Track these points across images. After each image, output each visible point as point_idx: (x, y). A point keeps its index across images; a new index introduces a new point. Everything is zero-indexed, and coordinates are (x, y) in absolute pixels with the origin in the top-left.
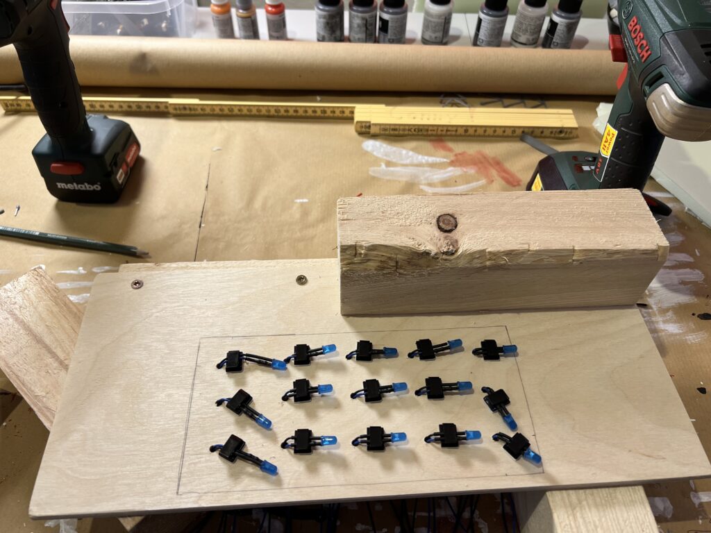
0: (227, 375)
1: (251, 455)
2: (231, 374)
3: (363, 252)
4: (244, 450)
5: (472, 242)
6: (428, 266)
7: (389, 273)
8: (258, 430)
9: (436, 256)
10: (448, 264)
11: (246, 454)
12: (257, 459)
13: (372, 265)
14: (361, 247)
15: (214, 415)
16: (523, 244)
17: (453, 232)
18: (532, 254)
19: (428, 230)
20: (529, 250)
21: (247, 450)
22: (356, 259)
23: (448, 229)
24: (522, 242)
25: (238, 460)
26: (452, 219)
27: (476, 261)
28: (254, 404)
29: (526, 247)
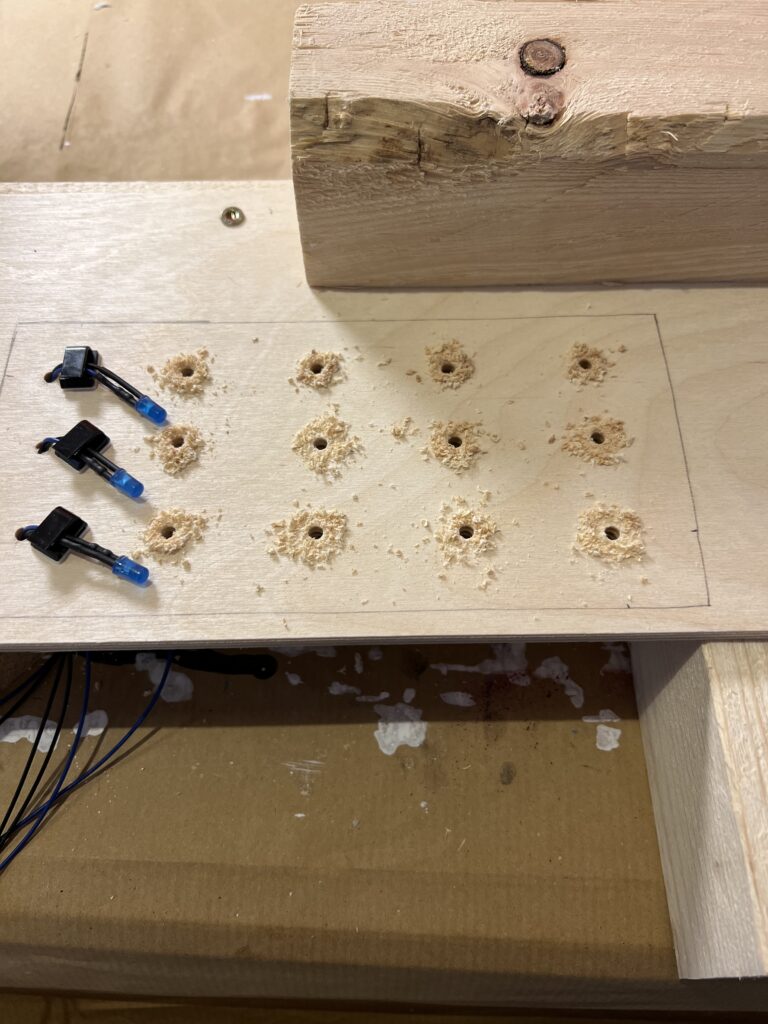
0: (64, 396)
1: (97, 546)
2: (72, 393)
3: (342, 115)
4: (85, 538)
5: (597, 97)
6: (491, 155)
7: (403, 172)
8: (117, 501)
9: (509, 128)
10: (536, 148)
11: (86, 545)
12: (109, 554)
13: (364, 148)
14: (339, 103)
15: (31, 469)
16: (714, 103)
17: (554, 78)
18: (734, 128)
19: (497, 72)
20: (726, 118)
21: (92, 538)
22: (325, 133)
23: (543, 70)
24: (713, 99)
25: (72, 556)
26: (554, 49)
27: (601, 142)
28: (114, 451)
29: (720, 109)
